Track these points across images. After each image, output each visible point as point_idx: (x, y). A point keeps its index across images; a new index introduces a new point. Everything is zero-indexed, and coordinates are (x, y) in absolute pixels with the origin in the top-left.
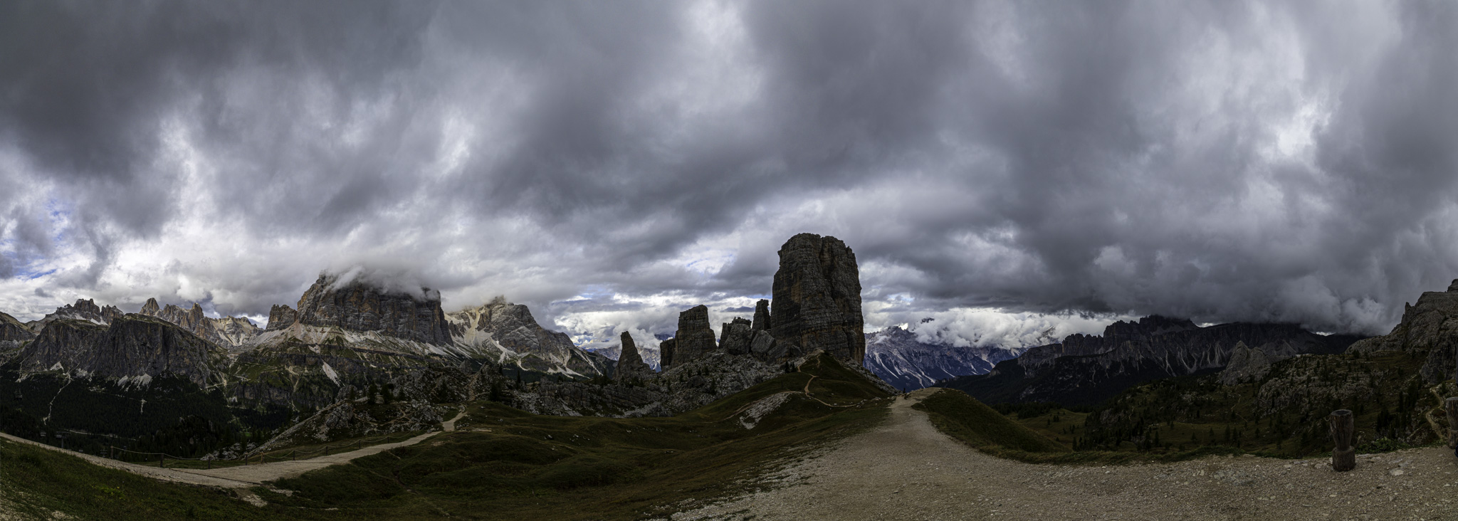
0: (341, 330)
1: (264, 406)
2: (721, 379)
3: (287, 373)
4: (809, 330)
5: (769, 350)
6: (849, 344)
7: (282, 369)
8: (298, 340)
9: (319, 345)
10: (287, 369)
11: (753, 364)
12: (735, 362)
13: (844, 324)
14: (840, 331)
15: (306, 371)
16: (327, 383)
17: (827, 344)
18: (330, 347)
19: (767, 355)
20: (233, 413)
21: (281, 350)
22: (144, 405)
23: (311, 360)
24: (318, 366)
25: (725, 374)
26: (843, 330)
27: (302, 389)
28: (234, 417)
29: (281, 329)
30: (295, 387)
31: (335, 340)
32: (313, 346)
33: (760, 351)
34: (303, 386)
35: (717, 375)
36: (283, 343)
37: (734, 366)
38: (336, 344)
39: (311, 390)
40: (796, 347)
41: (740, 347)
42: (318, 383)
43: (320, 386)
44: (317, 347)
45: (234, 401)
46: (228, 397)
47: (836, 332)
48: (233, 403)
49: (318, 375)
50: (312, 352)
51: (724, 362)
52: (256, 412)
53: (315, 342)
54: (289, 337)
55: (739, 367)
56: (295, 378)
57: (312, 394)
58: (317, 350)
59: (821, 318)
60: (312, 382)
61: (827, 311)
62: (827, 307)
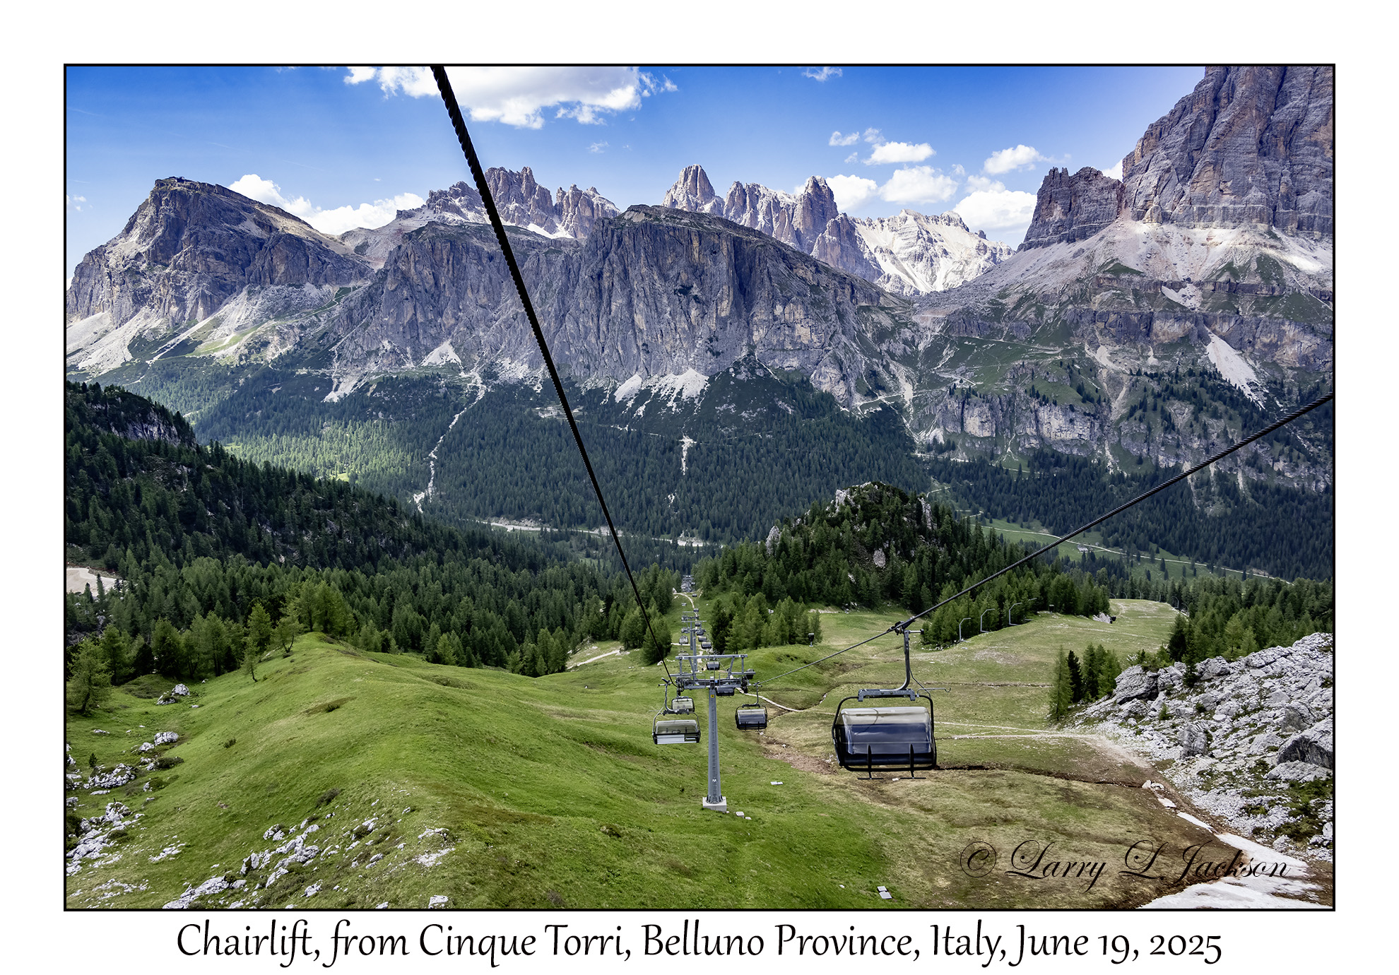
0: (1274, 237)
1: (1021, 455)
3: (1092, 368)
7: (1076, 355)
8: (1127, 270)
9: (1199, 285)
10: (1089, 353)
15: (1152, 361)
16: (1220, 398)
18: (1234, 290)
20: (932, 472)
21: (1074, 300)
22: (689, 450)
23: (1167, 329)
24: (1191, 348)
27: (1138, 413)
28: (936, 484)
29: (1071, 240)
30: (1115, 405)
31: (1254, 266)
32: (1176, 286)
34: (1143, 405)
36: (1078, 280)
38: (1256, 280)
39: (1167, 418)
42: (1190, 397)
43: (1199, 408)
44: (1190, 289)
45: (935, 440)
46: (917, 431)
48: (934, 446)
49: (1191, 373)
50: (1172, 304)
52: (998, 470)
53: (1182, 274)
54: (1100, 260)
56: (1115, 381)
57: (1170, 427)
58: (1192, 299)
60: (1170, 393)
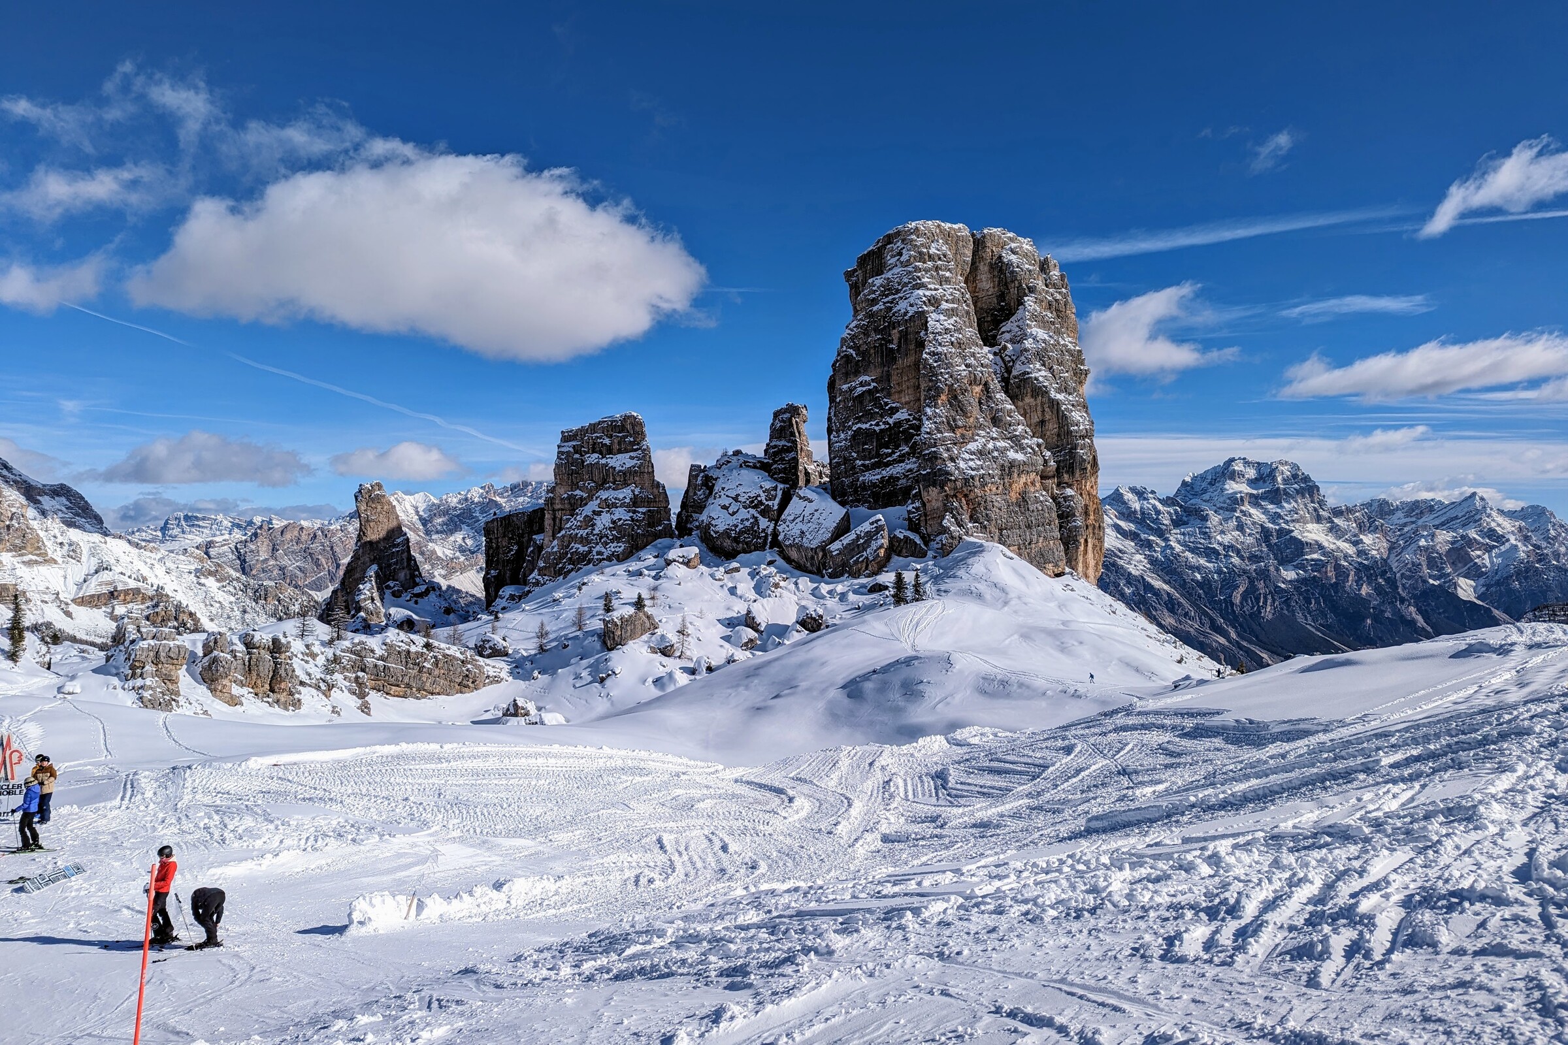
5: (833, 539)
6: (1061, 529)
13: (1046, 471)
14: (1033, 490)
19: (825, 555)
26: (1044, 487)
33: (805, 543)
47: (1024, 495)
59: (981, 453)
61: (996, 433)
62: (995, 422)
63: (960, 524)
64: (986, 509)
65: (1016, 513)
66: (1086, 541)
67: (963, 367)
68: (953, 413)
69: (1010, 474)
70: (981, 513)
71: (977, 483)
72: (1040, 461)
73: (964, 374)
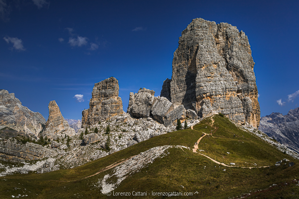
2: (120, 137)
4: (204, 95)
5: (167, 113)
6: (244, 110)
11: (152, 125)
12: (136, 124)
13: (238, 91)
14: (235, 97)
17: (222, 108)
19: (165, 118)
25: (124, 133)
26: (238, 96)
33: (159, 114)
35: (116, 134)
37: (134, 127)
40: (192, 110)
41: (143, 111)
47: (231, 98)
51: (126, 123)
55: (139, 128)
59: (216, 84)
61: (221, 79)
62: (221, 75)
63: (208, 107)
64: (217, 102)
65: (228, 104)
66: (253, 115)
67: (210, 58)
68: (206, 72)
69: (225, 91)
70: (215, 103)
71: (214, 93)
72: (236, 87)
73: (210, 60)
